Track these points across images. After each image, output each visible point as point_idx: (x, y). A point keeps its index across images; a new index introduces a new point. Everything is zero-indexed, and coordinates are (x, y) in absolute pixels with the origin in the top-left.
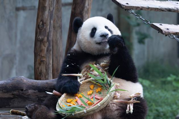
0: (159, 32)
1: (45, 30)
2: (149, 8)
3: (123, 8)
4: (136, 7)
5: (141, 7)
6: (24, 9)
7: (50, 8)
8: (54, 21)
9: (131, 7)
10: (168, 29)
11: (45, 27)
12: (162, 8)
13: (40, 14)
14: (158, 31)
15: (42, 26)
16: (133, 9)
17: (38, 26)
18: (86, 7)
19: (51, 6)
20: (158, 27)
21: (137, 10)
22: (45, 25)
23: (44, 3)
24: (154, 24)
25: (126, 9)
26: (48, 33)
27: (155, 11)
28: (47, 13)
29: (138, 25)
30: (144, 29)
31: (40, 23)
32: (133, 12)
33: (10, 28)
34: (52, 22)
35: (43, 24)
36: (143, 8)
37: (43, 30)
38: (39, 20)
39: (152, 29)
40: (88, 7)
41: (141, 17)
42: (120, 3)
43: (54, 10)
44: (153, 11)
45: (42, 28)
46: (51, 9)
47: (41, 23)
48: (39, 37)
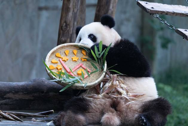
0: (183, 38)
1: (68, 31)
2: (174, 13)
3: (148, 12)
4: (161, 11)
5: (166, 12)
7: (74, 9)
8: (77, 23)
9: (156, 11)
11: (68, 29)
13: (64, 15)
14: (183, 36)
15: (65, 27)
16: (158, 14)
17: (61, 28)
19: (75, 8)
20: (183, 33)
21: (162, 15)
22: (68, 26)
23: (68, 5)
24: (179, 29)
25: (151, 13)
26: (72, 35)
27: (180, 16)
28: (70, 14)
29: (162, 29)
30: (168, 34)
31: (63, 24)
32: (158, 16)
34: (75, 23)
35: (66, 26)
36: (168, 13)
37: (66, 31)
38: (63, 22)
39: (176, 34)
41: (166, 22)
43: (78, 12)
44: (178, 17)
45: (65, 30)
46: (75, 10)
47: (65, 24)
48: (61, 39)
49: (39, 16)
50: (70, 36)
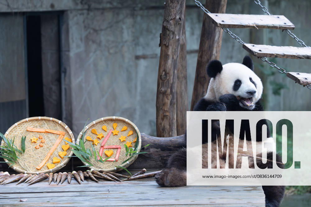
0: (296, 83)
1: (168, 81)
2: (284, 55)
3: (255, 56)
4: (270, 54)
5: (275, 54)
6: (144, 57)
7: (173, 56)
8: (178, 71)
9: (265, 54)
10: (306, 79)
11: (168, 78)
12: (299, 55)
13: (163, 63)
14: (295, 81)
15: (165, 76)
16: (266, 57)
17: (160, 77)
18: (214, 55)
19: (175, 54)
20: (295, 77)
21: (271, 58)
22: (168, 75)
23: (167, 51)
24: (291, 73)
25: (259, 56)
26: (172, 84)
27: (292, 58)
28: (170, 61)
29: (273, 74)
30: (280, 78)
31: (162, 73)
32: (267, 60)
33: (129, 79)
34: (176, 72)
35: (166, 74)
36: (278, 55)
37: (166, 81)
38: (161, 70)
39: (288, 79)
40: (216, 54)
41: (275, 66)
42: (252, 50)
43: (178, 59)
44: (289, 59)
45: (165, 79)
46: (175, 57)
47: (164, 73)
48: (161, 89)
49: (136, 66)
50: (170, 85)
